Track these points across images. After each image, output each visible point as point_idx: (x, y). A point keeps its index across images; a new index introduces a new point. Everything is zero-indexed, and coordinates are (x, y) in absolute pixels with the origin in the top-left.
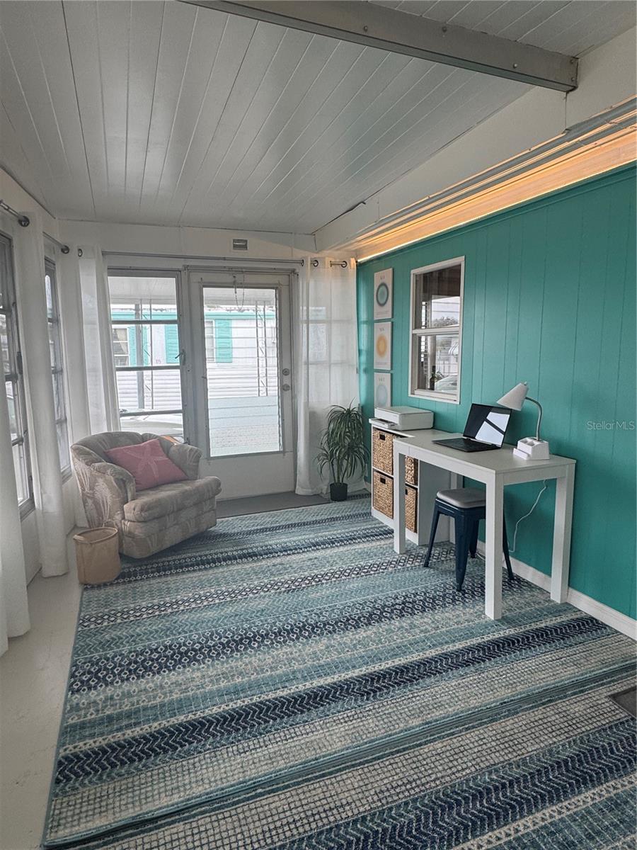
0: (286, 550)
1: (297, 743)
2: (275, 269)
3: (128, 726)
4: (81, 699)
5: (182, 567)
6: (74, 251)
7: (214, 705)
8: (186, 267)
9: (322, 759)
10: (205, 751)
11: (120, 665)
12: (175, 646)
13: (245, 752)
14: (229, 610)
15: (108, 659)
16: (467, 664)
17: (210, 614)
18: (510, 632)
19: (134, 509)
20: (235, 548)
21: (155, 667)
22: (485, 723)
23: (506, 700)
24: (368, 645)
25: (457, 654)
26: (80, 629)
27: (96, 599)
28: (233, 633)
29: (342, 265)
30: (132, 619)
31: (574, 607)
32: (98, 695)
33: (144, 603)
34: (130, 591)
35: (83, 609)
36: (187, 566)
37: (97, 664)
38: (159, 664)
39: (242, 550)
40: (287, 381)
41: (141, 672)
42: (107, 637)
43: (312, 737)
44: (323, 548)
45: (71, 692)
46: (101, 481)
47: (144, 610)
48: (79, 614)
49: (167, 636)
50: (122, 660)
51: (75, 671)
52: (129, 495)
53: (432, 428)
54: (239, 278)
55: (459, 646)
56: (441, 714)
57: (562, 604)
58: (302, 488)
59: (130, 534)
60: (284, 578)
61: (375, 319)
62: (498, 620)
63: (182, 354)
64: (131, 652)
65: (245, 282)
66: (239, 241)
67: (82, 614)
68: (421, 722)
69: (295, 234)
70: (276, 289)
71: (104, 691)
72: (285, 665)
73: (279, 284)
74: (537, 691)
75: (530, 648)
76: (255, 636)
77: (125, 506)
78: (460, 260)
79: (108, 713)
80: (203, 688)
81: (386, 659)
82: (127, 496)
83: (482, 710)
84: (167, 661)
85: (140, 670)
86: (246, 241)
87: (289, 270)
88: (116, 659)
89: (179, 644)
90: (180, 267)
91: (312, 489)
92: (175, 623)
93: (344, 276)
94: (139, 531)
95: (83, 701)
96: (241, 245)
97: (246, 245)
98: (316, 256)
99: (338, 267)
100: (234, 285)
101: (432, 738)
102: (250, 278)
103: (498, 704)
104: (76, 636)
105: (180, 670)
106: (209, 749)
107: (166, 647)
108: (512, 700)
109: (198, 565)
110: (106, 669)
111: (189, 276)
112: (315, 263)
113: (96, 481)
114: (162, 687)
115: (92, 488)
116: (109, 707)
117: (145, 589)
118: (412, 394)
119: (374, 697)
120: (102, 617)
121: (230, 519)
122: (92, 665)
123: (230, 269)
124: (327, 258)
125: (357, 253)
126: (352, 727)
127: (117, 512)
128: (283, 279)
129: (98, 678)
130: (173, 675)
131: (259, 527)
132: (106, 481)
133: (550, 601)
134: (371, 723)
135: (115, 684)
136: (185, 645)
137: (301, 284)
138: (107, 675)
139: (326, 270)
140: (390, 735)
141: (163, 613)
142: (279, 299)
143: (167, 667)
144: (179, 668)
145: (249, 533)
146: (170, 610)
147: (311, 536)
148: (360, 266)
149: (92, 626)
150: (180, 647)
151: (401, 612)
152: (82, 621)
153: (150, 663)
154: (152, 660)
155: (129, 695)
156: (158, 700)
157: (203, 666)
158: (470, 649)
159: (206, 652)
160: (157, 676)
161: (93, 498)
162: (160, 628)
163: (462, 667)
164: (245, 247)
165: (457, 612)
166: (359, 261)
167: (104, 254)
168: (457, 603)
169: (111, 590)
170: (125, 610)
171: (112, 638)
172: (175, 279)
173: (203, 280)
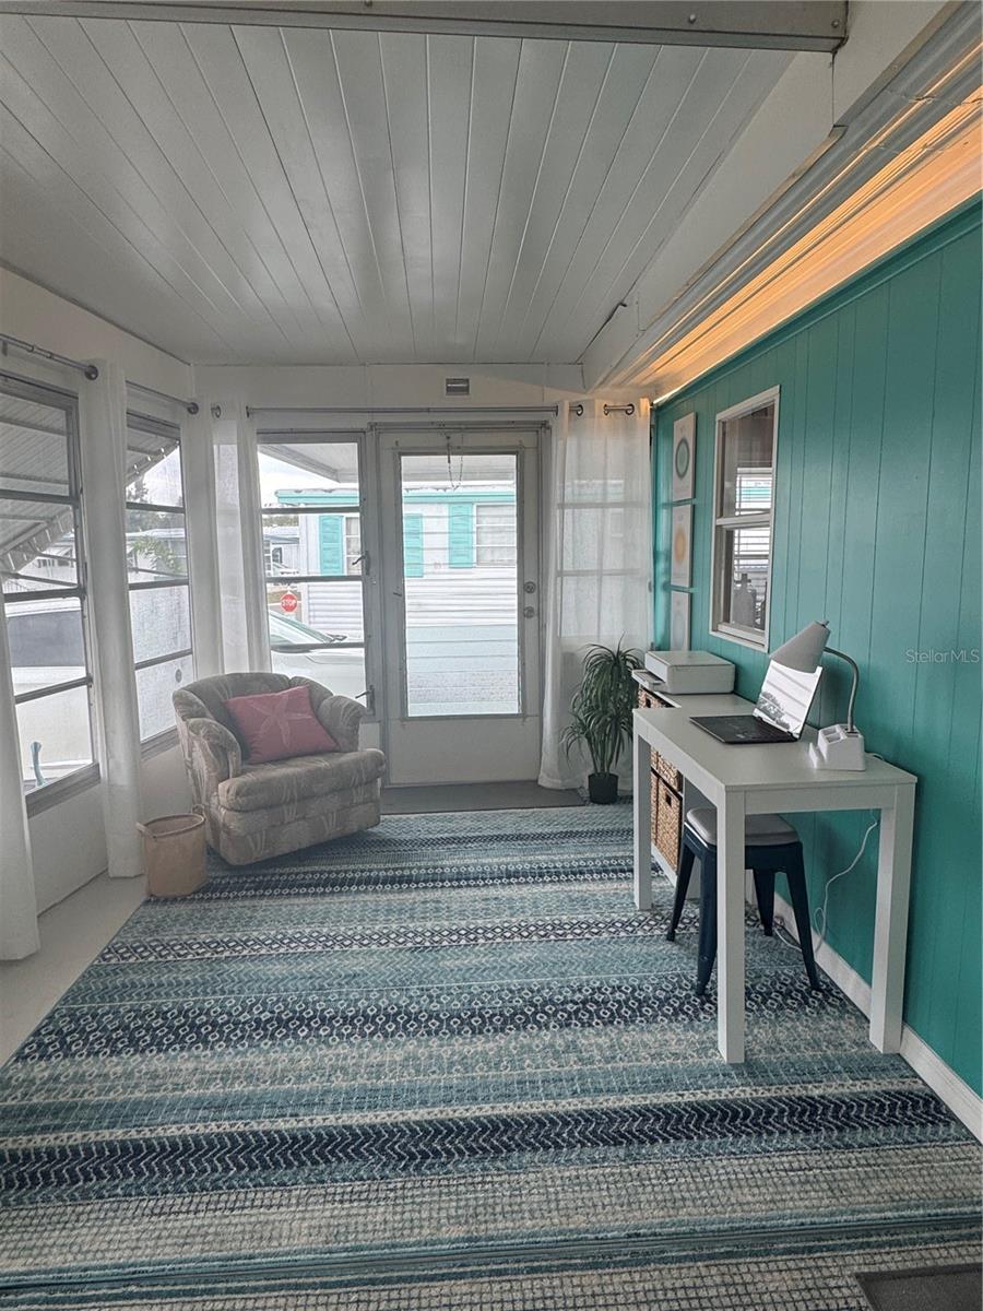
0: (462, 879)
1: (243, 1219)
2: (513, 422)
3: (45, 1129)
4: (19, 1071)
5: (292, 887)
6: (205, 410)
7: (176, 1123)
8: (373, 426)
9: (258, 1260)
10: (109, 1197)
11: (104, 1029)
12: (194, 1012)
13: (160, 1215)
14: (307, 967)
15: (95, 1016)
16: (618, 1139)
17: (279, 969)
18: (742, 1092)
20: (387, 866)
21: (145, 1041)
22: (575, 1267)
23: (642, 1231)
24: (473, 1068)
25: (612, 1116)
26: (96, 963)
27: (148, 920)
28: (286, 1006)
29: (625, 411)
30: (170, 958)
31: (909, 1067)
32: (44, 1070)
33: (203, 936)
34: (198, 915)
35: (121, 933)
37: (78, 1021)
39: (396, 869)
40: (531, 601)
41: (121, 1046)
42: (119, 983)
43: (273, 1215)
44: (518, 883)
45: (15, 1058)
46: (197, 745)
47: (195, 946)
48: (112, 939)
49: (195, 994)
50: (111, 1021)
51: (44, 1027)
52: (232, 769)
53: (732, 693)
54: (456, 438)
55: (628, 1101)
56: (507, 1228)
57: (885, 1055)
58: (548, 775)
59: (226, 828)
60: (424, 926)
61: (674, 500)
62: (735, 1066)
63: (366, 558)
64: (129, 1012)
65: (465, 445)
66: (455, 381)
67: (115, 941)
68: (462, 1235)
69: (548, 364)
70: (517, 454)
72: (322, 1076)
73: (522, 447)
74: (714, 1227)
75: (760, 1134)
76: (313, 1017)
77: (220, 786)
79: (36, 1101)
80: (182, 1089)
81: (486, 1100)
82: (228, 770)
83: (586, 1239)
84: (167, 1034)
85: (122, 1042)
86: (467, 381)
87: (538, 423)
88: (105, 1018)
89: (201, 1009)
90: (365, 426)
91: (563, 780)
92: (220, 974)
93: (629, 430)
95: (19, 1075)
96: (458, 387)
97: (468, 387)
98: (581, 398)
99: (619, 414)
100: (449, 450)
101: (461, 1270)
102: (473, 439)
103: (623, 1234)
104: (85, 972)
105: (173, 1053)
106: (117, 1195)
107: (181, 1011)
108: (655, 1234)
110: (82, 1031)
111: (377, 439)
112: (578, 409)
113: (193, 745)
114: (130, 1076)
115: (190, 754)
116: (43, 1092)
117: (220, 913)
118: (713, 630)
119: (417, 1168)
120: (135, 949)
121: (412, 816)
122: (70, 1021)
123: (441, 427)
124: (597, 401)
125: (657, 388)
126: (344, 1213)
128: (527, 439)
129: (63, 1044)
130: (159, 1059)
131: (446, 835)
132: (201, 746)
133: (864, 1044)
134: (379, 1213)
135: (76, 1058)
136: (207, 1013)
137: (557, 445)
138: (77, 1040)
139: (597, 421)
140: (394, 1246)
141: (215, 956)
142: (523, 467)
143: (159, 1044)
144: (174, 1050)
145: (426, 843)
146: (227, 954)
147: (516, 859)
149: (114, 961)
150: (200, 1015)
151: (570, 1018)
152: (107, 951)
153: (143, 1033)
154: (149, 1029)
155: (80, 1078)
156: (111, 1096)
157: (208, 1052)
158: (643, 1113)
159: (227, 1031)
160: (137, 1056)
161: (191, 768)
162: (194, 979)
163: (605, 1143)
165: (668, 1036)
166: (655, 402)
167: (249, 411)
168: (681, 1016)
170: (172, 943)
171: (124, 985)
172: (356, 444)
173: (400, 445)
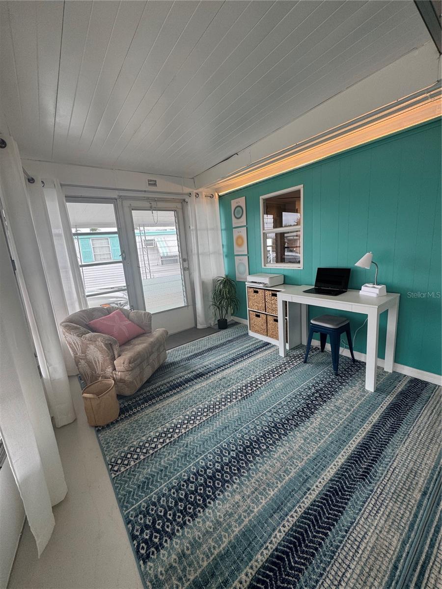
0: (220, 367)
1: (367, 552)
2: (174, 199)
4: (155, 568)
5: (161, 394)
6: (39, 183)
7: (274, 530)
8: (120, 197)
9: (400, 565)
11: (170, 508)
12: (201, 471)
15: (154, 504)
16: (394, 430)
18: (390, 398)
19: (124, 363)
20: (187, 372)
21: (199, 500)
24: (327, 431)
25: (381, 423)
26: (113, 476)
27: (112, 439)
28: (234, 444)
29: (210, 197)
30: (151, 452)
32: (169, 555)
33: (152, 434)
34: (135, 425)
35: (106, 453)
36: (164, 393)
37: (148, 513)
38: (200, 495)
39: (192, 372)
40: (186, 265)
41: (191, 511)
42: (142, 479)
43: (371, 540)
44: (240, 362)
45: (141, 562)
46: (92, 347)
47: (155, 440)
48: (105, 459)
49: (190, 462)
50: (167, 501)
51: (133, 530)
52: (116, 353)
53: (283, 284)
54: (154, 204)
55: (376, 416)
56: (424, 481)
57: (394, 373)
58: (201, 323)
59: (121, 380)
60: (233, 388)
61: (233, 226)
63: (123, 252)
64: (170, 490)
65: (157, 207)
66: (151, 181)
67: (108, 459)
68: (421, 494)
69: (183, 178)
70: (175, 211)
71: (172, 548)
72: (291, 465)
73: (176, 208)
75: (411, 408)
76: (251, 444)
77: (114, 362)
78: (301, 187)
79: (192, 578)
80: (252, 512)
81: (348, 440)
82: (114, 354)
84: (205, 490)
85: (190, 508)
86: (156, 181)
87: (181, 199)
88: (161, 501)
89: (203, 467)
90: (116, 197)
91: (207, 324)
92: (187, 446)
93: (212, 203)
94: (128, 377)
95: (159, 570)
96: (153, 183)
98: (197, 191)
99: (208, 198)
100: (151, 209)
102: (160, 205)
104: (113, 484)
105: (221, 496)
107: (194, 474)
109: (171, 390)
110: (160, 517)
111: (122, 203)
112: (197, 195)
113: (87, 347)
114: (219, 523)
115: (84, 352)
116: (188, 568)
117: (145, 419)
118: (265, 266)
119: (372, 478)
120: (126, 456)
122: (145, 516)
123: (148, 198)
124: (203, 192)
125: (217, 190)
126: (385, 516)
127: (108, 366)
128: (178, 205)
129: (158, 531)
130: (219, 504)
131: (192, 354)
132: (96, 346)
133: (385, 372)
134: (393, 506)
135: (177, 534)
136: (208, 468)
137: (189, 208)
138: (164, 524)
139: (203, 200)
140: (416, 516)
141: (172, 439)
142: (177, 216)
143: (209, 497)
144: (219, 495)
145: (188, 359)
146: (176, 436)
147: (227, 354)
148: (220, 197)
149: (123, 469)
150: (205, 471)
151: (322, 399)
152: (111, 466)
153: (193, 497)
154: (192, 493)
156: (226, 541)
157: (235, 486)
158: (384, 418)
159: (228, 470)
160: (207, 510)
161: (85, 358)
162: (178, 455)
163: (394, 433)
164: (155, 185)
165: (351, 391)
166: (219, 194)
167: (61, 185)
168: (344, 384)
169: (121, 427)
170: (141, 444)
171: (146, 478)
172: (113, 205)
173: (132, 205)
